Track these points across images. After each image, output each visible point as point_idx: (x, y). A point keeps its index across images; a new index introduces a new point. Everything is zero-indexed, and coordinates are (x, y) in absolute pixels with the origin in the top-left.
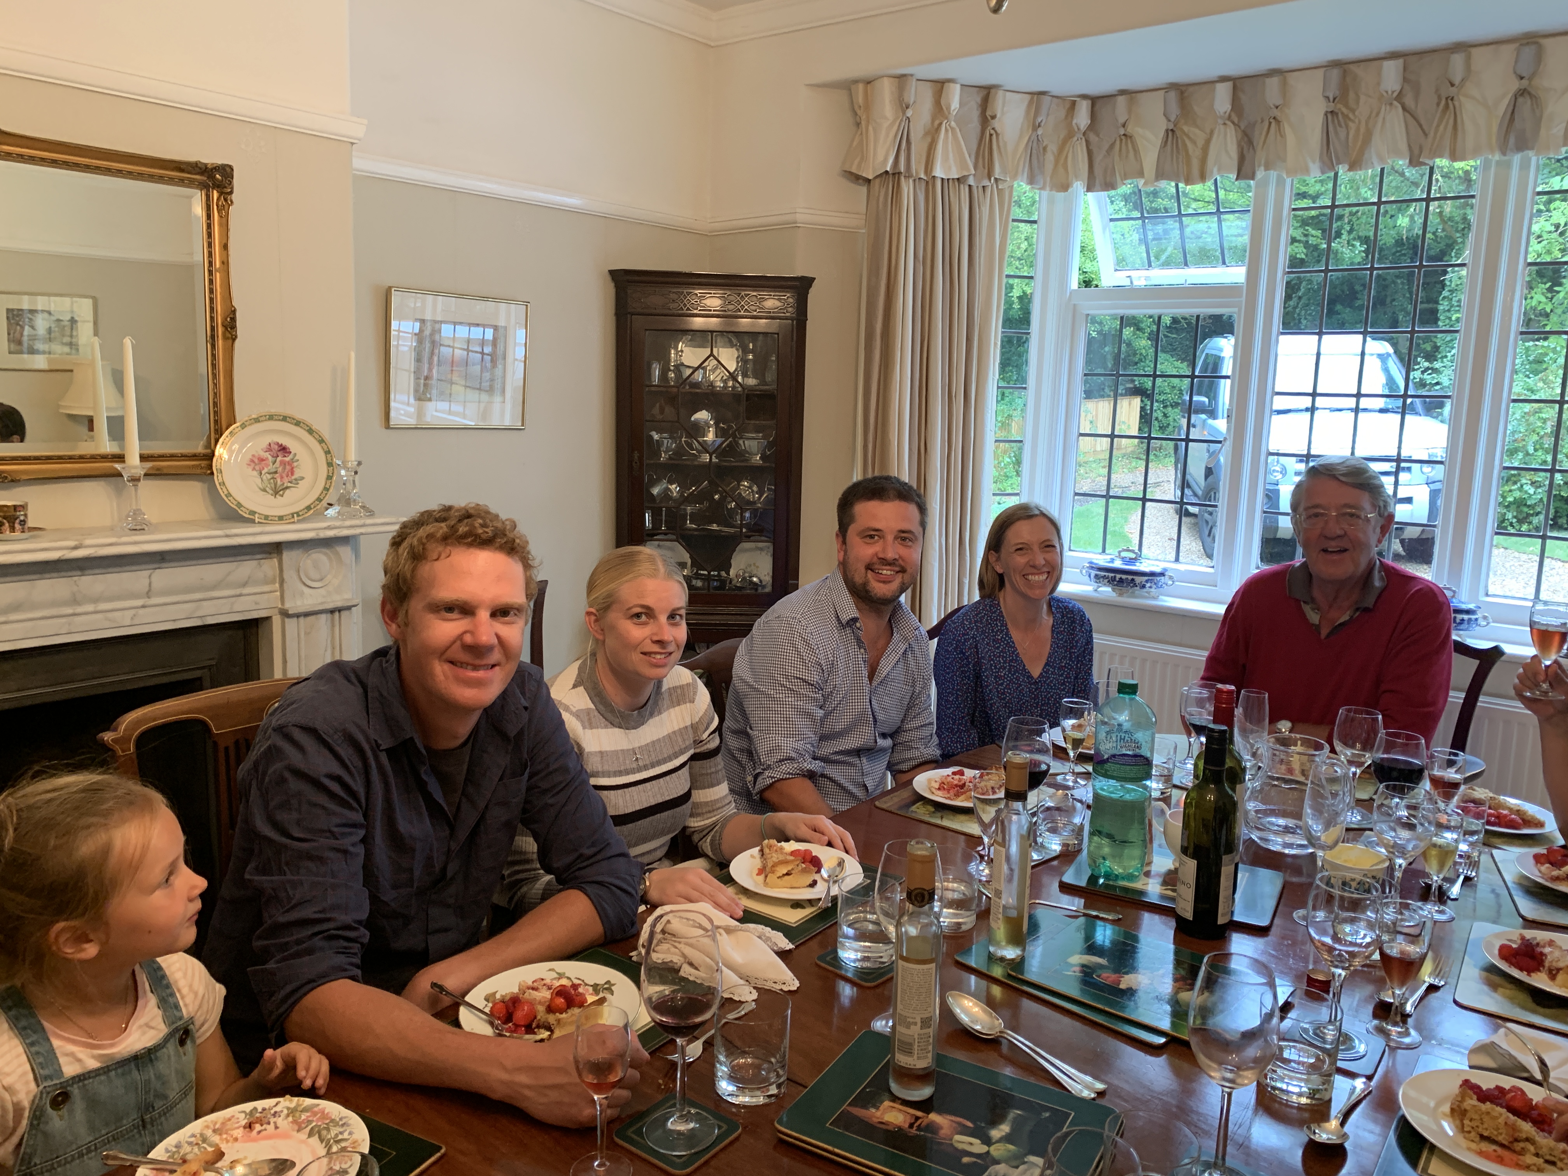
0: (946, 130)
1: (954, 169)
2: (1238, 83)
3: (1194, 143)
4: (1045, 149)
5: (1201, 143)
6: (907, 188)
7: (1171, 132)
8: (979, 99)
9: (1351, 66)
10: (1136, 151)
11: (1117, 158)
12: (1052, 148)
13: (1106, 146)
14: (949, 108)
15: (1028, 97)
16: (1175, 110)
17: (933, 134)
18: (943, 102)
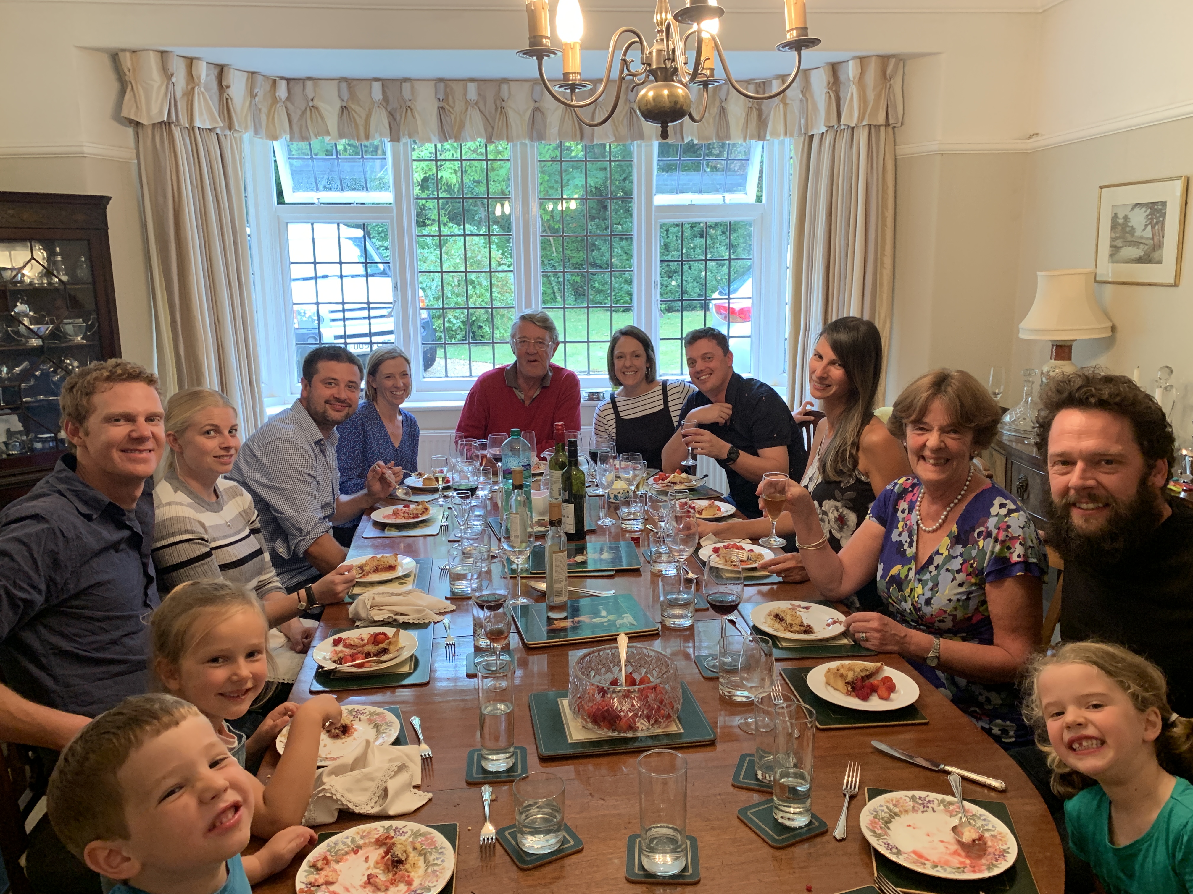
0: (198, 94)
1: (207, 122)
2: (385, 82)
3: (360, 117)
4: (260, 110)
5: (364, 116)
6: (177, 133)
7: (344, 109)
8: (216, 72)
9: (449, 82)
10: (322, 118)
11: (309, 121)
12: (265, 110)
13: (299, 112)
14: (199, 78)
15: (246, 74)
16: (346, 96)
17: (189, 94)
18: (194, 73)
